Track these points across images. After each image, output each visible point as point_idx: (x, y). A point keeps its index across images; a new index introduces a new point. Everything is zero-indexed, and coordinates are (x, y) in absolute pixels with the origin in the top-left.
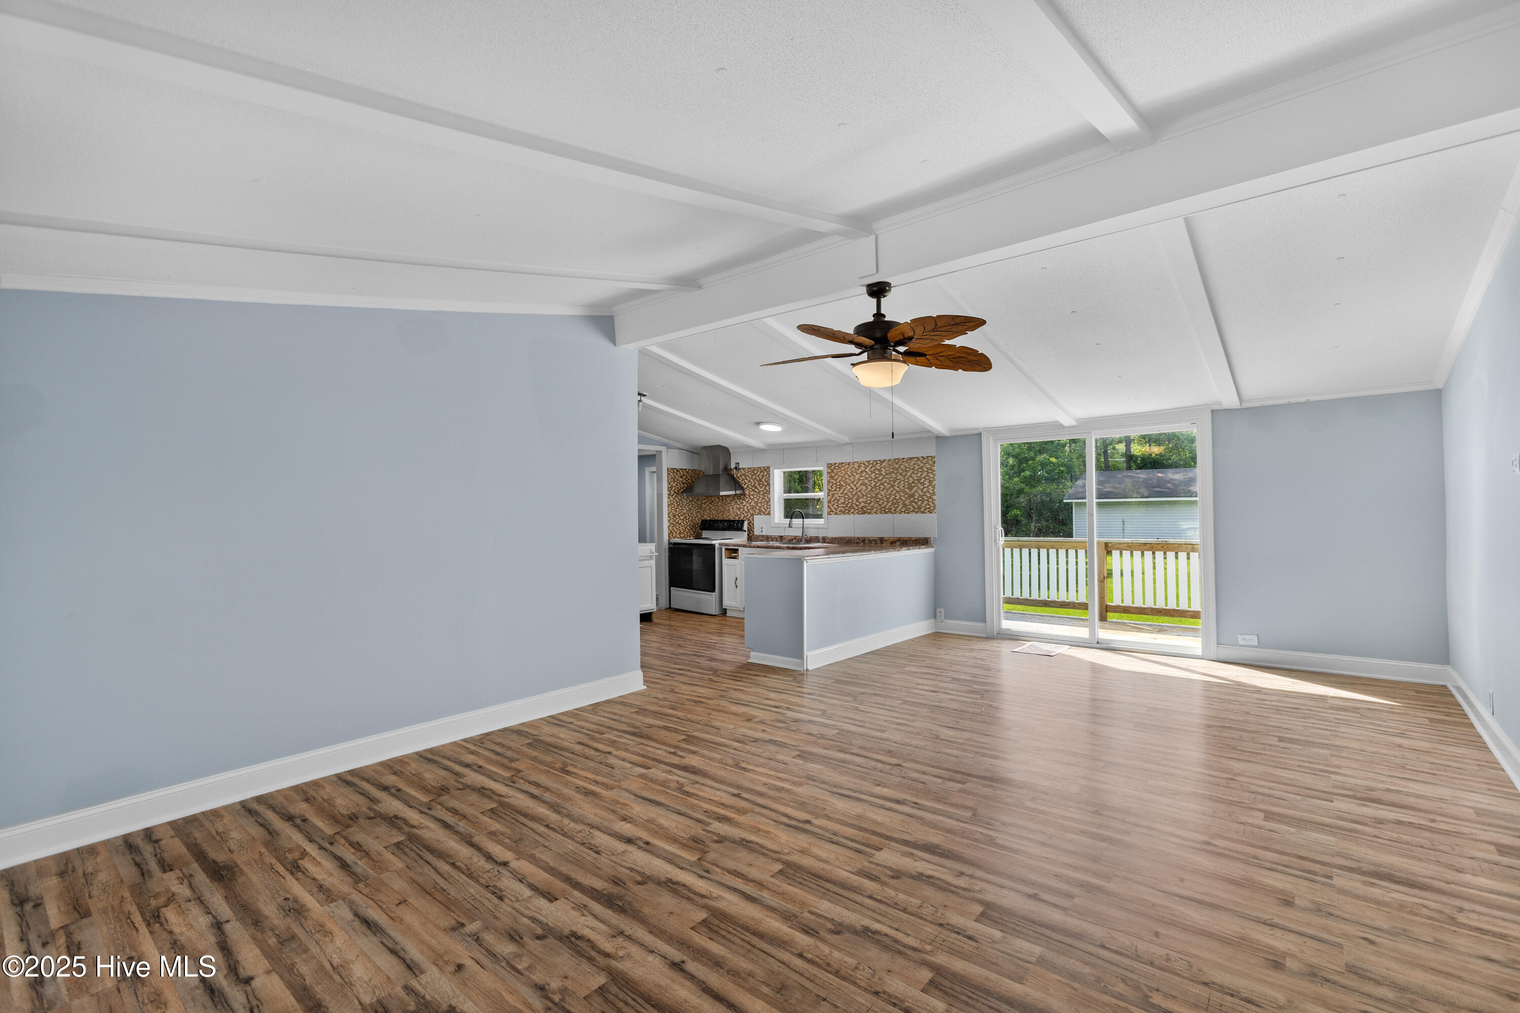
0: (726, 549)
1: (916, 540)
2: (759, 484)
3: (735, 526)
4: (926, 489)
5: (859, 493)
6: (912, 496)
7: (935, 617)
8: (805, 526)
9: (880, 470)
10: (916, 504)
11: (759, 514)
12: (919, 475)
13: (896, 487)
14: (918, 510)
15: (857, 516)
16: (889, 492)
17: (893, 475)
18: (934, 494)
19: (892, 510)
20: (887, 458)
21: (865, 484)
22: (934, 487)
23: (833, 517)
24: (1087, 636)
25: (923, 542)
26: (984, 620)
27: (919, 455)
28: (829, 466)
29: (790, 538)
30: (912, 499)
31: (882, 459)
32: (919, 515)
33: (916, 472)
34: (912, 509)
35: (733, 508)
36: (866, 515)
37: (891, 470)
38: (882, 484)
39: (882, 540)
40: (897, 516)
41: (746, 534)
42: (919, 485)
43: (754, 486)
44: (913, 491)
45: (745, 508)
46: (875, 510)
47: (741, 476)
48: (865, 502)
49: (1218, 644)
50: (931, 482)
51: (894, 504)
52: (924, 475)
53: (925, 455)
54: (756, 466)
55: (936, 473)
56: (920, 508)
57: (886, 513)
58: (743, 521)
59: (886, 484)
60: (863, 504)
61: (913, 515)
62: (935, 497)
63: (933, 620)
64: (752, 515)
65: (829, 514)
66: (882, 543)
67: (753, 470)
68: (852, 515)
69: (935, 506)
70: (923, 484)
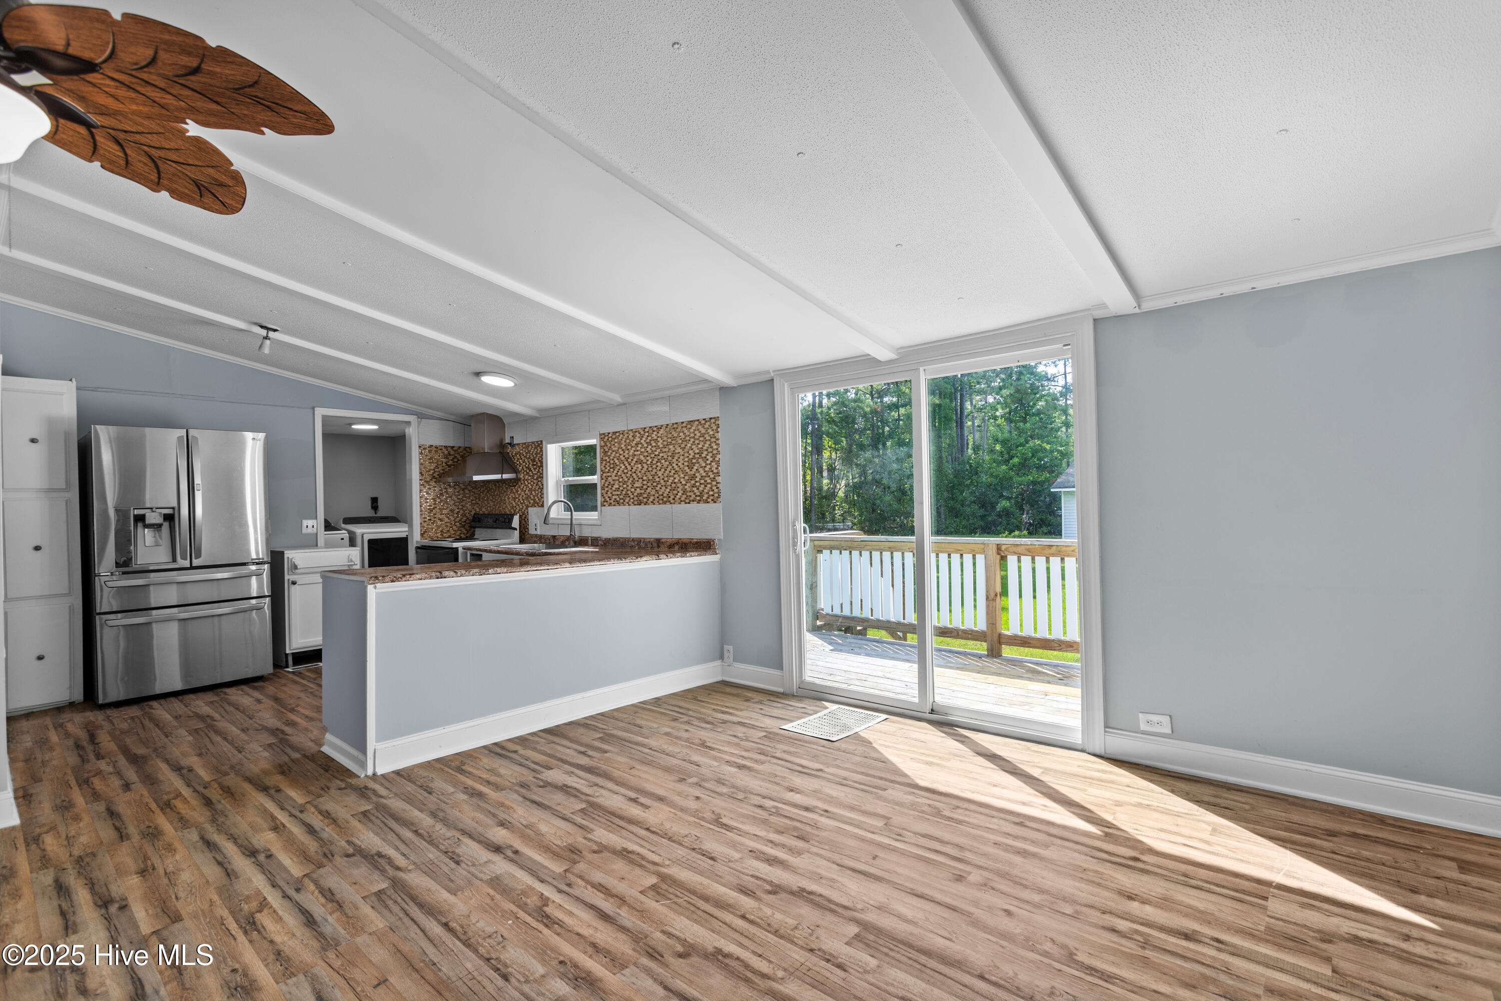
0: (472, 555)
1: (697, 543)
2: (533, 465)
3: (503, 522)
4: (708, 467)
5: (634, 475)
6: (693, 477)
7: (722, 657)
8: (574, 522)
9: (656, 441)
10: (698, 489)
11: (533, 506)
12: (700, 446)
13: (674, 465)
14: (700, 499)
15: (633, 507)
16: (667, 472)
17: (671, 447)
18: (718, 474)
19: (671, 499)
20: (664, 423)
21: (641, 462)
22: (718, 463)
23: (607, 509)
24: (916, 700)
25: (704, 546)
26: (779, 665)
27: (700, 417)
28: (603, 436)
29: (562, 538)
30: (693, 482)
31: (659, 424)
32: (702, 505)
33: (697, 442)
34: (693, 496)
35: (509, 498)
36: (642, 507)
37: (669, 440)
38: (659, 461)
39: (659, 542)
40: (676, 507)
41: (517, 533)
42: (700, 460)
43: (528, 468)
44: (694, 470)
45: (520, 498)
46: (651, 500)
47: (516, 454)
48: (641, 488)
49: (1106, 726)
50: (714, 456)
51: (672, 490)
52: (707, 445)
53: (707, 417)
54: (530, 440)
55: (719, 442)
56: (701, 495)
57: (665, 503)
58: (512, 516)
59: (663, 461)
60: (638, 491)
61: (694, 505)
62: (719, 479)
63: (718, 663)
64: (527, 507)
65: (603, 505)
66: (659, 547)
67: (526, 445)
68: (627, 507)
69: (719, 493)
70: (705, 459)
